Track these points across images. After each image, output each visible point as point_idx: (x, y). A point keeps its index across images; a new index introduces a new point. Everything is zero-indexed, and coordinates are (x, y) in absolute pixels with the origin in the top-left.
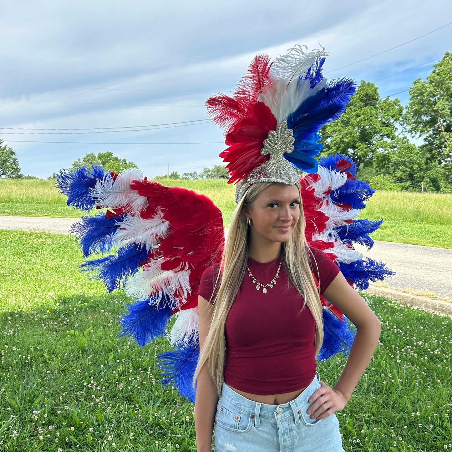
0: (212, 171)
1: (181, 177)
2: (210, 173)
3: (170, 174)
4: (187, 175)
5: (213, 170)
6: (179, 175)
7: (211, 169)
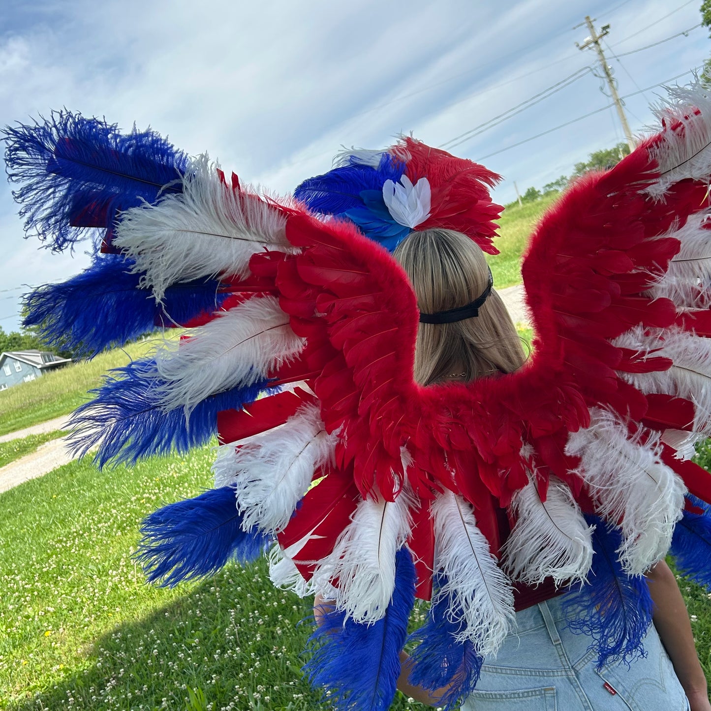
0: (589, 165)
1: (542, 193)
2: (588, 169)
3: (523, 195)
4: (552, 187)
5: (591, 162)
6: (539, 191)
7: (586, 162)
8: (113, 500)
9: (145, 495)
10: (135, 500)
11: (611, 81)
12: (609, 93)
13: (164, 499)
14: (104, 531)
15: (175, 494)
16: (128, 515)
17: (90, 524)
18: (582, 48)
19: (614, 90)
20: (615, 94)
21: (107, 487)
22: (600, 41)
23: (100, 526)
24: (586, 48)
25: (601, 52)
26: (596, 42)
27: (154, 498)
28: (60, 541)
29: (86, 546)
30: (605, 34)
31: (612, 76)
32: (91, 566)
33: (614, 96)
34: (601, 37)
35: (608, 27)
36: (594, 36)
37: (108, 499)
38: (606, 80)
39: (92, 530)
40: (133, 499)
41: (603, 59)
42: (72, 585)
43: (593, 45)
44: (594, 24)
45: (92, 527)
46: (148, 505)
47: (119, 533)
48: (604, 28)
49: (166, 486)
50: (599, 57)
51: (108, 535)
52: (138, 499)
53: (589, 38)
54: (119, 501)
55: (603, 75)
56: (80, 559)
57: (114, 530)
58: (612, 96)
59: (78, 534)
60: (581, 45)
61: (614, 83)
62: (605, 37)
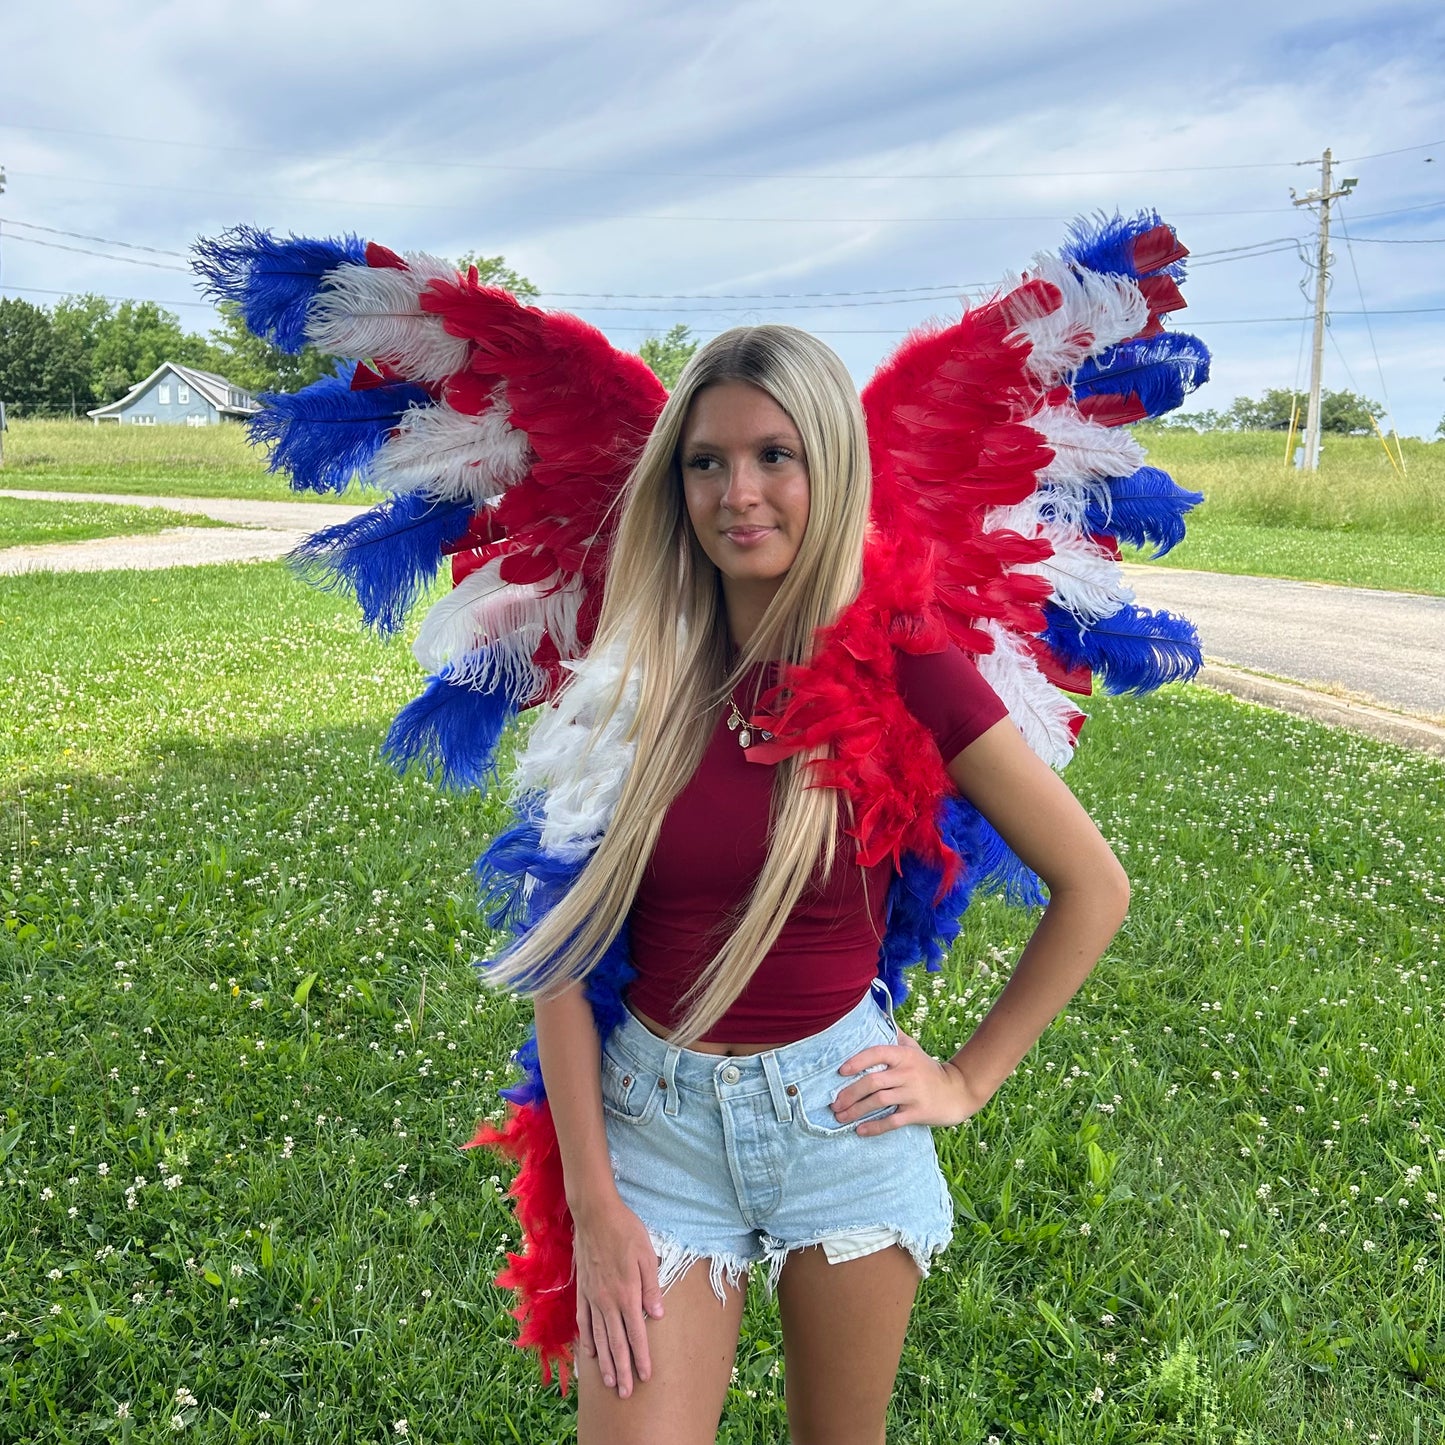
8: (237, 632)
9: (283, 641)
10: (266, 643)
11: (1323, 276)
12: (1312, 297)
13: (308, 653)
14: (203, 664)
15: (327, 653)
16: (247, 656)
17: (187, 649)
18: (1298, 203)
19: (1322, 292)
20: (1322, 301)
21: (237, 614)
22: (1331, 202)
23: (200, 655)
24: (1306, 206)
25: (1326, 221)
26: (1325, 202)
27: (294, 647)
28: (135, 656)
29: (167, 674)
30: (1344, 193)
31: (1327, 270)
32: (163, 697)
33: (1318, 304)
34: (1336, 195)
35: (1354, 182)
36: (1325, 189)
37: (230, 628)
38: (1316, 272)
39: (187, 658)
40: (265, 639)
41: (1324, 235)
42: (127, 710)
43: (1318, 204)
44: (1333, 167)
45: (188, 653)
46: (280, 653)
47: (222, 673)
48: (1346, 183)
49: (318, 637)
50: (1319, 229)
51: (206, 670)
52: (272, 642)
53: (1316, 191)
54: (244, 635)
55: (1316, 264)
56: (154, 686)
57: (218, 667)
58: (1315, 302)
59: (164, 655)
60: (1299, 197)
61: (1327, 282)
62: (1342, 199)
